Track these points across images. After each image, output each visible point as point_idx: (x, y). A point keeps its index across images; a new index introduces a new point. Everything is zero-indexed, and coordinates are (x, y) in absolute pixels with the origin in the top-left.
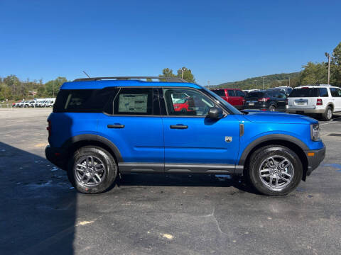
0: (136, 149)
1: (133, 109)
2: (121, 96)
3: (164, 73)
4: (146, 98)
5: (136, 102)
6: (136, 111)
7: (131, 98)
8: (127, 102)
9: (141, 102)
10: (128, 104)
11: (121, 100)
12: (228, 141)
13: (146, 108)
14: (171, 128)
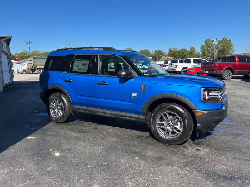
0: (79, 97)
1: (80, 70)
2: (75, 60)
3: (206, 43)
4: (88, 62)
5: (83, 65)
6: (82, 71)
7: (80, 62)
8: (78, 64)
9: (85, 65)
10: (78, 66)
11: (75, 63)
12: (134, 96)
13: (87, 69)
14: (98, 84)
